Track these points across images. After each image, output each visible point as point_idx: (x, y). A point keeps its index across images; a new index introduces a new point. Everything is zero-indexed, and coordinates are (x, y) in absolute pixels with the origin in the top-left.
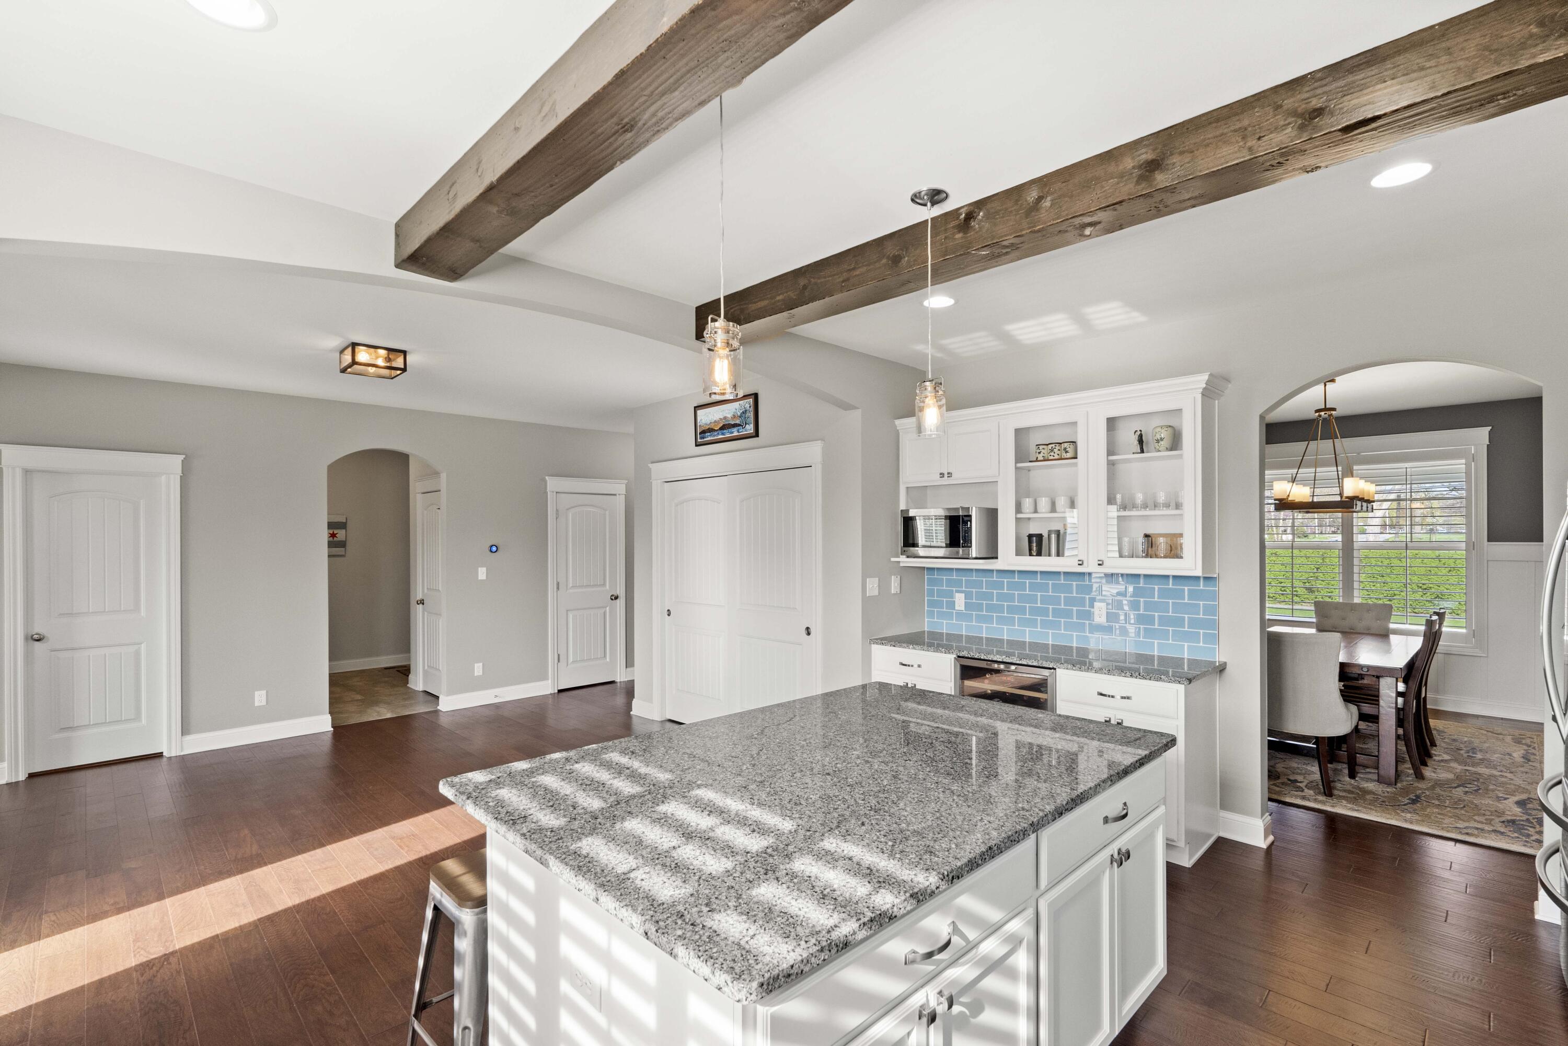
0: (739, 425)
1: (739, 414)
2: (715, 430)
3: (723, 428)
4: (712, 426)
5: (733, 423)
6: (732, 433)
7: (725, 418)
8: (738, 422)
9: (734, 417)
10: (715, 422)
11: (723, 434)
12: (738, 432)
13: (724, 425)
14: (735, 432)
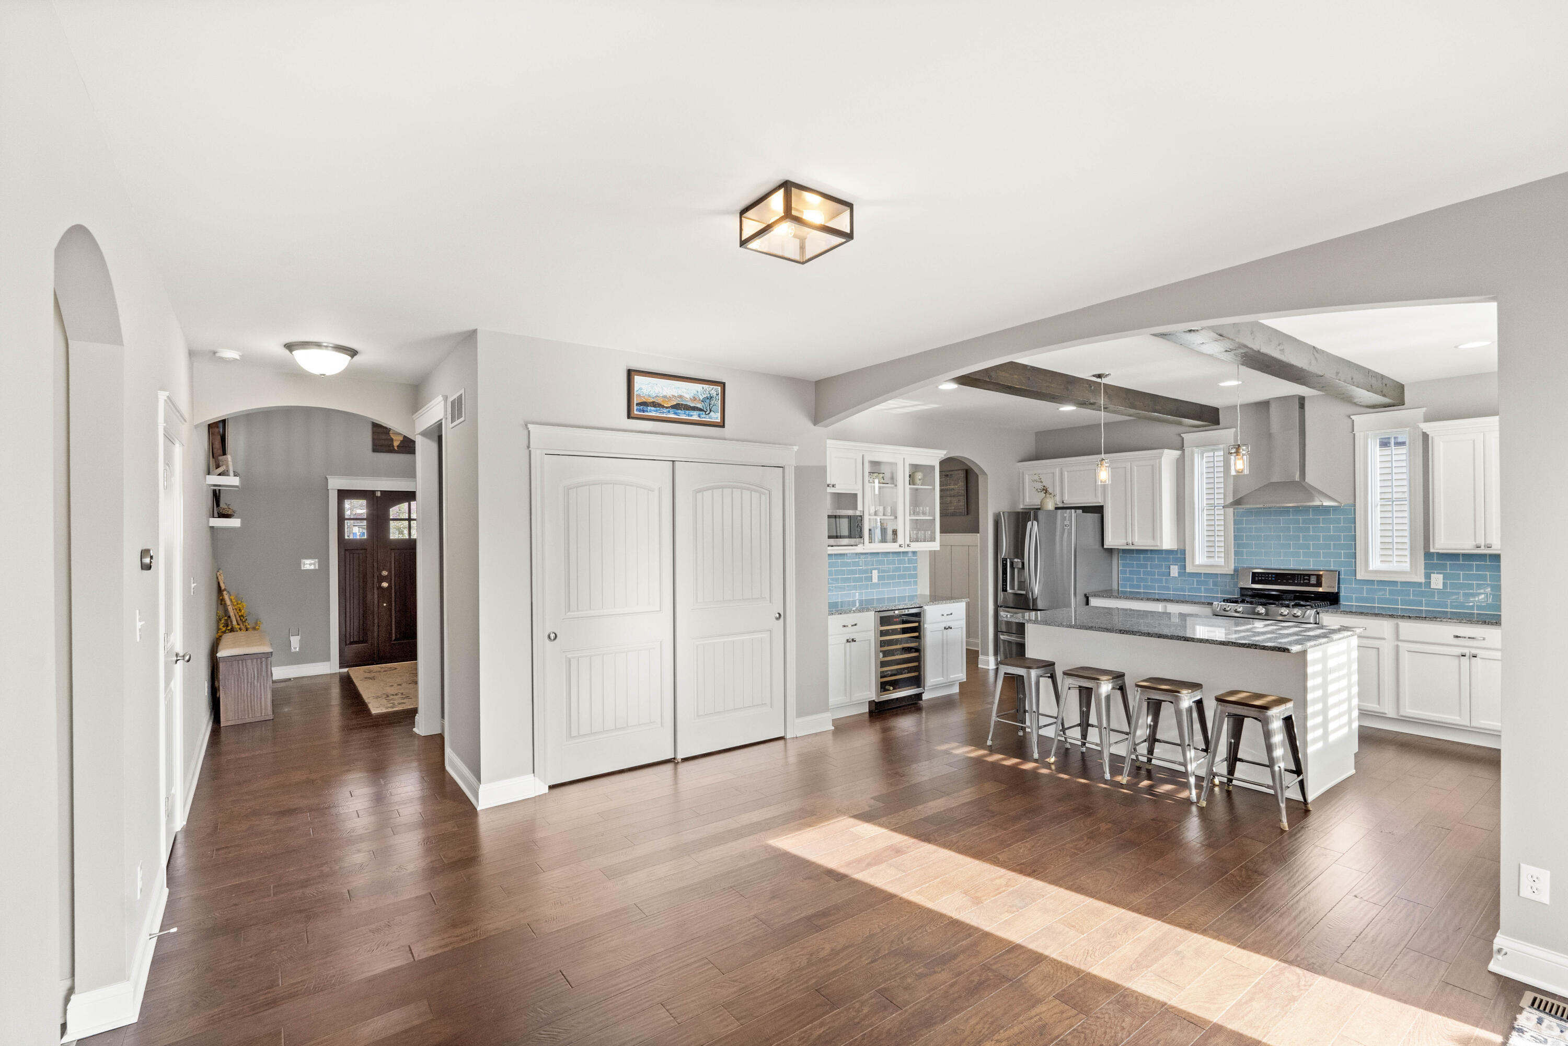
0: (701, 410)
1: (701, 398)
2: (663, 407)
3: (677, 407)
4: (659, 401)
5: (692, 405)
6: (691, 416)
7: (681, 397)
8: (699, 406)
9: (694, 399)
10: (665, 397)
11: (675, 413)
12: (699, 416)
13: (678, 404)
14: (695, 416)
